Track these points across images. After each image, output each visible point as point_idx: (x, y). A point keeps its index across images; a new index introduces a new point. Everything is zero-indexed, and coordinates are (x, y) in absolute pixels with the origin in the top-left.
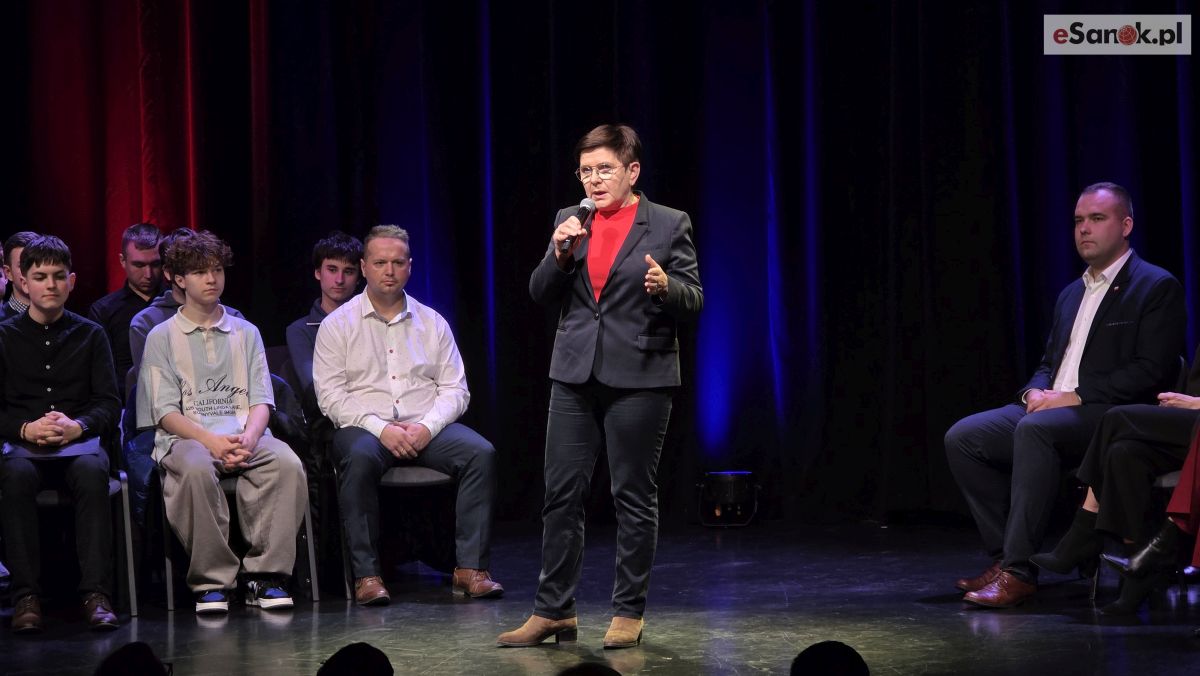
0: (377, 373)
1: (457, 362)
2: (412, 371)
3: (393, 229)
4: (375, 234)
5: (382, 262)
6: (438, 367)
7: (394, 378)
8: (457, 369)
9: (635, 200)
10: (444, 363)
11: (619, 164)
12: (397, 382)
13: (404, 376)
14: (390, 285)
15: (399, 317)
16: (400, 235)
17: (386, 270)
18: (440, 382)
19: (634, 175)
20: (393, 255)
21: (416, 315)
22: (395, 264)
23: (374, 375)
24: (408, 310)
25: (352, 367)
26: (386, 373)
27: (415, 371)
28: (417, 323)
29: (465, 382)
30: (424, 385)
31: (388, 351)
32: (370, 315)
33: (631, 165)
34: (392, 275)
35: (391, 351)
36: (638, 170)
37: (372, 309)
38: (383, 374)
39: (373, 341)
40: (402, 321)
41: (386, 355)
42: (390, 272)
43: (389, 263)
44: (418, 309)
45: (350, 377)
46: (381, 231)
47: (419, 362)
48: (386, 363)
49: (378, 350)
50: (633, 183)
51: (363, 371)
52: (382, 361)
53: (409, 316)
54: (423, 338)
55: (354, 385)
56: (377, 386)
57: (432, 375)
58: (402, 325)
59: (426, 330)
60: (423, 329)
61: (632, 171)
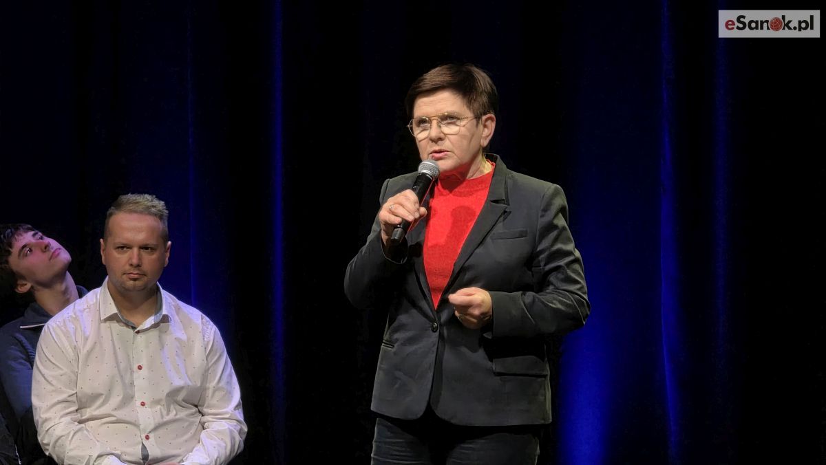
0: (120, 398)
1: (229, 383)
2: (168, 395)
3: (147, 200)
4: (119, 206)
5: (124, 247)
6: (202, 390)
7: (143, 404)
8: (229, 394)
9: (487, 167)
10: (212, 384)
11: (469, 114)
12: (147, 409)
13: (158, 402)
14: (135, 280)
15: (150, 321)
16: (153, 210)
17: (130, 259)
18: (205, 410)
19: (487, 132)
20: (141, 237)
21: (175, 319)
22: (143, 252)
23: (115, 400)
24: (164, 312)
25: (86, 387)
26: (132, 397)
27: (173, 395)
28: (176, 330)
29: (241, 410)
30: (183, 413)
31: (135, 367)
32: (112, 318)
33: (484, 118)
34: (138, 266)
35: (140, 368)
36: (492, 126)
37: (113, 309)
38: (127, 399)
39: (115, 353)
40: (155, 326)
41: (132, 372)
42: (135, 261)
43: (135, 250)
44: (178, 310)
45: (82, 403)
46: (128, 203)
47: (178, 383)
48: (132, 384)
49: (122, 366)
50: (485, 143)
51: (99, 395)
52: (127, 381)
53: (165, 319)
54: (184, 348)
55: (88, 413)
56: (120, 414)
57: (195, 401)
58: (154, 333)
59: (189, 339)
60: (184, 337)
61: (485, 126)
